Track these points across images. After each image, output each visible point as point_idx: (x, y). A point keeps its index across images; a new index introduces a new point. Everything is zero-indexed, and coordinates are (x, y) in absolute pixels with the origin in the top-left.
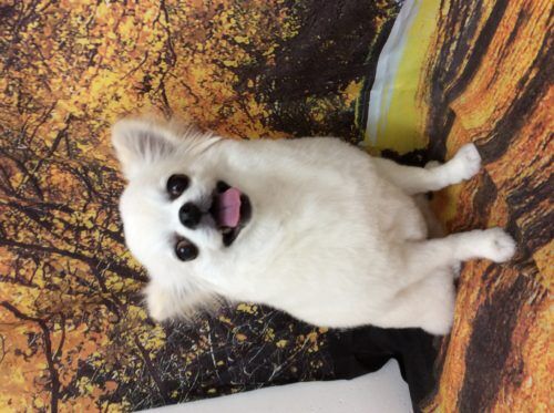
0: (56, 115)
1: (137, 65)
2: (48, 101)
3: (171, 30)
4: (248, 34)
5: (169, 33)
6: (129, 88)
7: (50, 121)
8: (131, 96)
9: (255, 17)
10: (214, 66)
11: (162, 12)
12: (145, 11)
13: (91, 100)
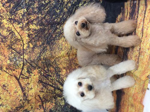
6: (65, 54)
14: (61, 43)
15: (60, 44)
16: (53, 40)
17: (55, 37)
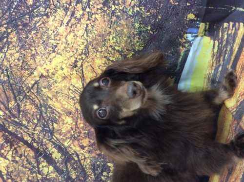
0: (36, 73)
1: (72, 55)
2: (33, 66)
3: (88, 40)
4: (121, 46)
5: (87, 41)
6: (68, 65)
7: (33, 75)
8: (68, 69)
9: (124, 39)
10: (105, 59)
11: (86, 32)
12: (78, 31)
13: (51, 68)
14: (53, 28)
15: (50, 32)
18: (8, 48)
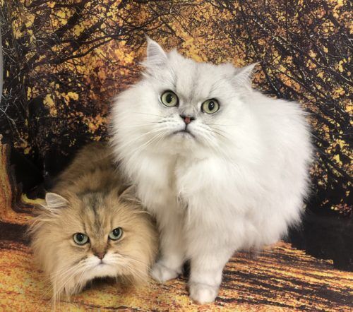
16: (250, 37)
17: (259, 46)
18: (216, 7)
